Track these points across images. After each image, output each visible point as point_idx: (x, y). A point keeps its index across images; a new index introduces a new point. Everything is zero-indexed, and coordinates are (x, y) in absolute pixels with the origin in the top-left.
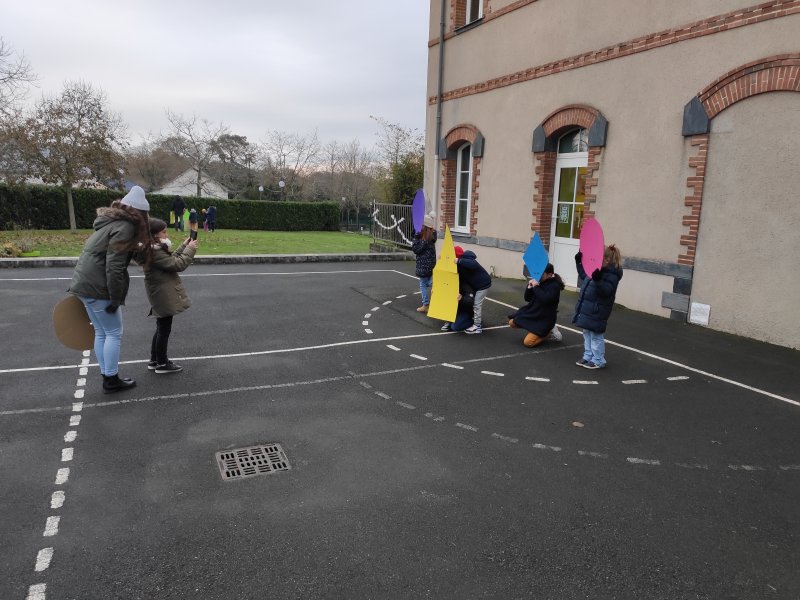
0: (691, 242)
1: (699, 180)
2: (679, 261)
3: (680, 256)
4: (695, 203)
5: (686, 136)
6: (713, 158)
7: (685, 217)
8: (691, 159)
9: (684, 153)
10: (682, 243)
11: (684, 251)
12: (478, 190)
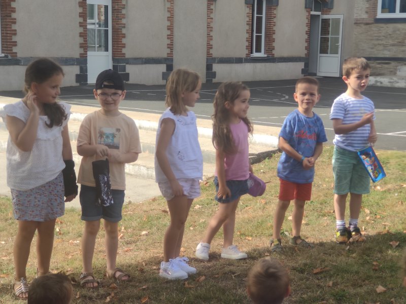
0: (171, 46)
1: (171, 19)
2: (168, 56)
3: (168, 54)
4: (170, 28)
6: (176, 10)
7: (168, 35)
8: (168, 8)
9: (165, 5)
10: (168, 47)
11: (168, 51)
12: (15, 15)
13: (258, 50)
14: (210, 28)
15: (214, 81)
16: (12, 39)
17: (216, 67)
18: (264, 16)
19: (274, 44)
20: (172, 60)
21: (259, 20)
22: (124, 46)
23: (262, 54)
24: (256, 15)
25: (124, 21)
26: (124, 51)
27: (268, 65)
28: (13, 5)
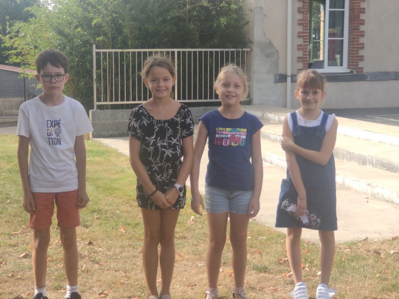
12: (362, 28)
16: (358, 53)
28: (362, 17)
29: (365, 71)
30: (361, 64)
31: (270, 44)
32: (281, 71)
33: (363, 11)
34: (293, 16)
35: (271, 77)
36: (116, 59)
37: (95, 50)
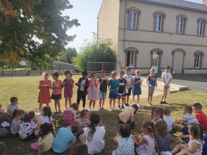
1: (173, 59)
4: (173, 61)
5: (172, 54)
6: (175, 57)
7: (172, 63)
11: (172, 66)
12: (137, 59)
13: (197, 66)
14: (183, 61)
15: (184, 73)
16: (136, 64)
17: (185, 70)
18: (199, 58)
19: (202, 65)
20: (173, 68)
21: (198, 59)
22: (161, 65)
23: (198, 68)
24: (197, 58)
25: (161, 60)
26: (160, 66)
27: (200, 70)
28: (137, 57)
29: (137, 67)
30: (136, 66)
31: (120, 62)
32: (122, 67)
33: (137, 56)
34: (124, 57)
35: (120, 68)
36: (92, 64)
37: (88, 62)
